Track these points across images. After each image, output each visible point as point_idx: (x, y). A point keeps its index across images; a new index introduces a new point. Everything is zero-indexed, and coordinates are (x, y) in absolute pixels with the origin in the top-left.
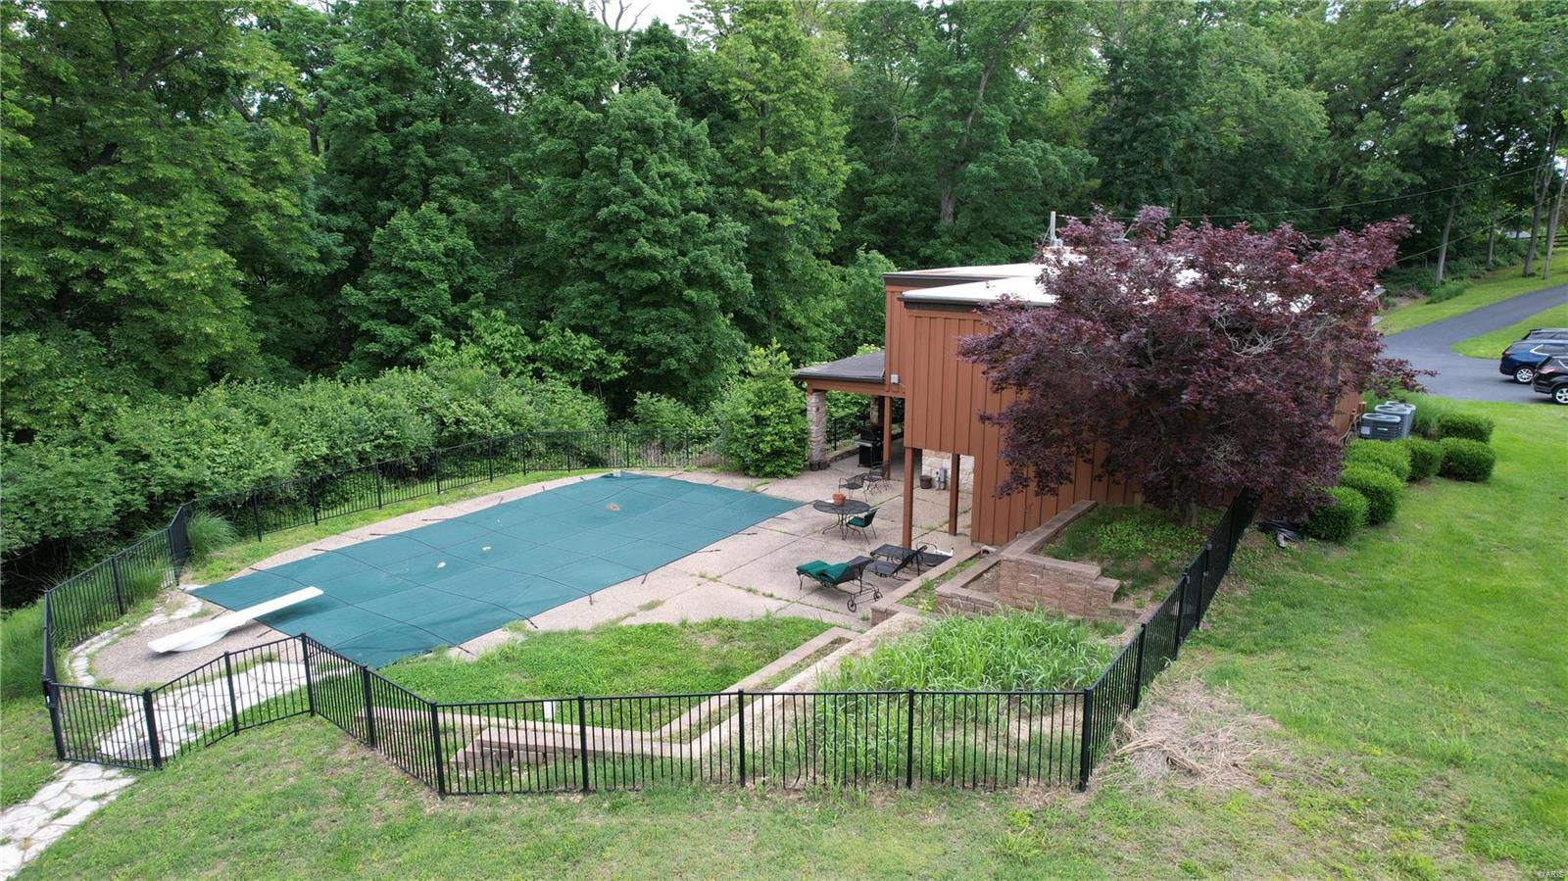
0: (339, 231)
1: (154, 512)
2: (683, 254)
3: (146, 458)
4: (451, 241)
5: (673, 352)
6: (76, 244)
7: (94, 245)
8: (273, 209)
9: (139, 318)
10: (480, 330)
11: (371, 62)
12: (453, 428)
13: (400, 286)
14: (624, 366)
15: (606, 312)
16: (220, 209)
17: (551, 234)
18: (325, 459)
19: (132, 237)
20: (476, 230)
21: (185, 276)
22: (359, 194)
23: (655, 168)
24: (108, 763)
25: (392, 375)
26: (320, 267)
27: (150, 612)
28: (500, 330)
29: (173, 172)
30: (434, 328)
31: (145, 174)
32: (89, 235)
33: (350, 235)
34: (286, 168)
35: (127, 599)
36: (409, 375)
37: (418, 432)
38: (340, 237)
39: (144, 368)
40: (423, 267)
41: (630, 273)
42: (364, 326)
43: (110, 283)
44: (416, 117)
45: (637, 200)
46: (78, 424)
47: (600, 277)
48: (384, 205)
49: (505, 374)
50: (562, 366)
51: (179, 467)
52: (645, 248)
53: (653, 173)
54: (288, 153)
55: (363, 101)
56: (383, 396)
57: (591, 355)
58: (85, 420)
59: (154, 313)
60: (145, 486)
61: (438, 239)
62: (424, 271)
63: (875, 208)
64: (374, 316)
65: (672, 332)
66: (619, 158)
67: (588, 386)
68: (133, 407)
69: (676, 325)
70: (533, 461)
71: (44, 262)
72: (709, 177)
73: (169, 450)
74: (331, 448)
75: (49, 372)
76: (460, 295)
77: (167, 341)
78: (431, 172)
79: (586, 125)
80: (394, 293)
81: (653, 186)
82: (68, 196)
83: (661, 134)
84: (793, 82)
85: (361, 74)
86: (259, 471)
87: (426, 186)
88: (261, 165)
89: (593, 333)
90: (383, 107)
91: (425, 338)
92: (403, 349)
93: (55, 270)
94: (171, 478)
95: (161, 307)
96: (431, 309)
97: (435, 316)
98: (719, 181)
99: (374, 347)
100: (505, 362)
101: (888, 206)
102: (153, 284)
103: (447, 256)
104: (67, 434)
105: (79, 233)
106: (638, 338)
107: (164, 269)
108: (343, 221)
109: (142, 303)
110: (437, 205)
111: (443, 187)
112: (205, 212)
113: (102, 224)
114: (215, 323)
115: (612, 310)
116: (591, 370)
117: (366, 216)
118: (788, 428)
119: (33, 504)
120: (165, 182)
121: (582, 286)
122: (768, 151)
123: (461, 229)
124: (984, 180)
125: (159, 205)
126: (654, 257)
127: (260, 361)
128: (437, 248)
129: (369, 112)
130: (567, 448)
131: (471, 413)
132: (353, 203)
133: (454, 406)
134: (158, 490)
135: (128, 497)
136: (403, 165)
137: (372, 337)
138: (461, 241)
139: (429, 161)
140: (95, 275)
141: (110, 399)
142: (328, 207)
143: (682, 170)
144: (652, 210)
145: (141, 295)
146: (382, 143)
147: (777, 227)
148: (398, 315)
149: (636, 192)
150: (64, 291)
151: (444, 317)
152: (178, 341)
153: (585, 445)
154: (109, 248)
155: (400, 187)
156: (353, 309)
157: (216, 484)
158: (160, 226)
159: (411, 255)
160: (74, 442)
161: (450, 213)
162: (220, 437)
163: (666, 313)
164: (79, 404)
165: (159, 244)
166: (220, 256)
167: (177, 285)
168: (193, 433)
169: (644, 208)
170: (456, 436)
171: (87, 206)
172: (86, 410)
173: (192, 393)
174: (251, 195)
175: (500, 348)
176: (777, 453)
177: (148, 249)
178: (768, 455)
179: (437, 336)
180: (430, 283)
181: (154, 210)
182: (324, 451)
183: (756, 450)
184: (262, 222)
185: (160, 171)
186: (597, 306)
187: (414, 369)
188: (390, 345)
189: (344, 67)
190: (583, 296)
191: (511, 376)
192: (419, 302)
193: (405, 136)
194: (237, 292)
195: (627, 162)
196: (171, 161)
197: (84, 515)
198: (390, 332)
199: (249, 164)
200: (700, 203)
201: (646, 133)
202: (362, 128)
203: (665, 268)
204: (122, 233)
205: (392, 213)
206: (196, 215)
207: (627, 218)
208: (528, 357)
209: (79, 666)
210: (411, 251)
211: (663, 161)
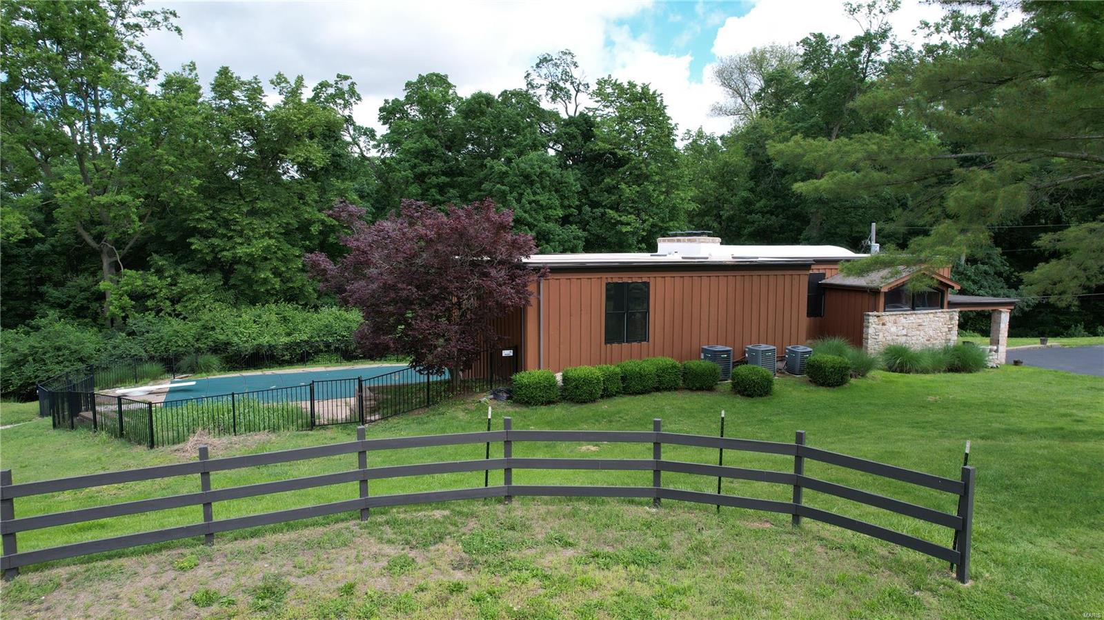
18: (306, 342)
19: (241, 234)
23: (528, 197)
44: (434, 175)
74: (310, 338)
81: (522, 207)
93: (213, 248)
105: (225, 232)
143: (548, 198)
150: (215, 255)
154: (231, 238)
165: (252, 236)
177: (247, 239)
182: (306, 338)
195: (515, 194)
201: (527, 178)
204: (238, 232)
211: (535, 194)
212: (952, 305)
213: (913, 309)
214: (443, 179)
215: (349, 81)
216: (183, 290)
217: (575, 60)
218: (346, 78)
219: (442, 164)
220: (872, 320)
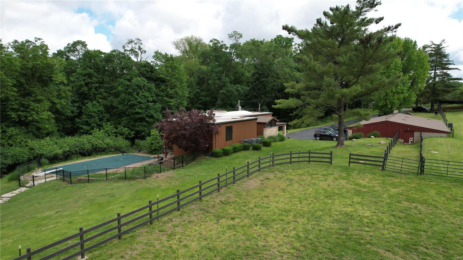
0: (76, 107)
1: (35, 158)
2: (146, 111)
3: (33, 149)
4: (99, 109)
5: (143, 131)
6: (23, 111)
7: (26, 111)
8: (61, 104)
9: (34, 125)
10: (105, 127)
11: (84, 72)
12: (95, 146)
13: (88, 118)
14: (134, 134)
15: (131, 123)
16: (50, 104)
17: (120, 107)
18: (68, 151)
19: (33, 110)
20: (105, 106)
21: (43, 117)
22: (81, 99)
23: (141, 94)
24: (27, 187)
25: (85, 136)
26: (71, 114)
27: (33, 172)
28: (108, 127)
29: (41, 98)
30: (95, 127)
31: (36, 98)
32: (25, 109)
33: (79, 107)
34: (64, 95)
35: (29, 170)
36: (88, 136)
37: (88, 146)
38: (76, 108)
39: (34, 134)
40: (93, 114)
41: (135, 115)
42: (80, 126)
43: (29, 118)
44: (93, 83)
45: (136, 101)
46: (21, 144)
47: (130, 116)
48: (86, 101)
49: (109, 136)
50: (122, 134)
51: (40, 151)
52: (138, 110)
53: (140, 95)
54: (65, 92)
55: (82, 80)
56: (81, 140)
57: (127, 132)
58: (22, 143)
59: (36, 123)
60: (33, 155)
61: (96, 108)
62: (93, 115)
63: (201, 100)
64: (82, 124)
65: (144, 127)
66: (134, 92)
67: (127, 138)
68: (32, 141)
69: (144, 126)
70: (111, 153)
71: (16, 114)
72: (155, 95)
73: (38, 148)
74: (70, 149)
75: (16, 134)
76: (101, 120)
77: (39, 129)
78: (96, 94)
79: (127, 85)
80: (87, 119)
81: (140, 98)
82: (22, 103)
83: (143, 87)
84: (174, 75)
85: (82, 75)
86: (55, 152)
87: (95, 97)
88: (59, 95)
89: (128, 127)
90: (86, 81)
91: (93, 129)
92: (88, 131)
93: (19, 116)
94: (38, 153)
95: (38, 122)
96: (95, 122)
97: (95, 124)
98: (157, 95)
99: (82, 131)
100: (109, 133)
101: (204, 99)
102: (37, 118)
103: (98, 112)
104: (19, 145)
105: (23, 109)
106: (137, 128)
107: (39, 115)
108: (77, 104)
109: (34, 122)
110: (96, 101)
111: (98, 97)
112: (47, 104)
113: (28, 107)
114: (48, 125)
115: (132, 123)
116: (127, 135)
117: (82, 103)
118: (157, 145)
119: (13, 157)
120: (40, 99)
121: (126, 118)
122: (169, 89)
123: (102, 106)
124: (223, 94)
125: (39, 103)
126: (139, 112)
127: (57, 133)
128: (96, 110)
129: (83, 83)
130: (119, 150)
131: (99, 143)
132: (79, 100)
133: (96, 142)
134: (35, 155)
135: (30, 156)
136: (90, 93)
137: (82, 129)
138: (102, 108)
139: (96, 92)
140: (26, 117)
141: (27, 139)
142: (74, 102)
143: (147, 94)
144: (140, 103)
145: (34, 120)
146: (85, 89)
147: (170, 105)
148: (87, 124)
149: (136, 99)
150: (20, 119)
151: (97, 124)
152: (41, 129)
153: (123, 150)
154: (29, 112)
155: (90, 97)
156: (78, 123)
157: (46, 154)
158: (38, 108)
159: (91, 112)
160: (21, 147)
161: (99, 103)
162: (48, 146)
163: (142, 123)
164: (21, 140)
165: (38, 111)
166: (49, 113)
167: (41, 118)
168: (43, 145)
169: (138, 102)
170: (96, 148)
171: (25, 104)
172: (22, 141)
173: (43, 138)
174: (56, 101)
175: (108, 130)
176: (155, 150)
177: (36, 112)
178: (153, 150)
179: (95, 128)
180: (94, 117)
181: (38, 105)
182: (68, 149)
183: (151, 149)
184: (58, 106)
185: (39, 98)
186: (129, 122)
187: (89, 135)
188: (85, 130)
189: (78, 73)
190: (126, 120)
191: (110, 136)
192: (92, 121)
193: (91, 87)
194: (53, 120)
195: (135, 93)
196: (41, 95)
197: (22, 159)
198: (85, 127)
199: (56, 95)
200: (151, 101)
201: (139, 87)
202: (81, 86)
203: (142, 114)
204: (31, 109)
205: (87, 103)
206: (45, 105)
207: (134, 104)
208: (115, 132)
209: (22, 178)
210: (90, 111)
211: (143, 92)
212: (277, 125)
213: (271, 127)
214: (97, 85)
215: (41, 41)
216: (12, 135)
217: (141, 42)
218: (39, 39)
219: (96, 79)
220: (265, 130)
